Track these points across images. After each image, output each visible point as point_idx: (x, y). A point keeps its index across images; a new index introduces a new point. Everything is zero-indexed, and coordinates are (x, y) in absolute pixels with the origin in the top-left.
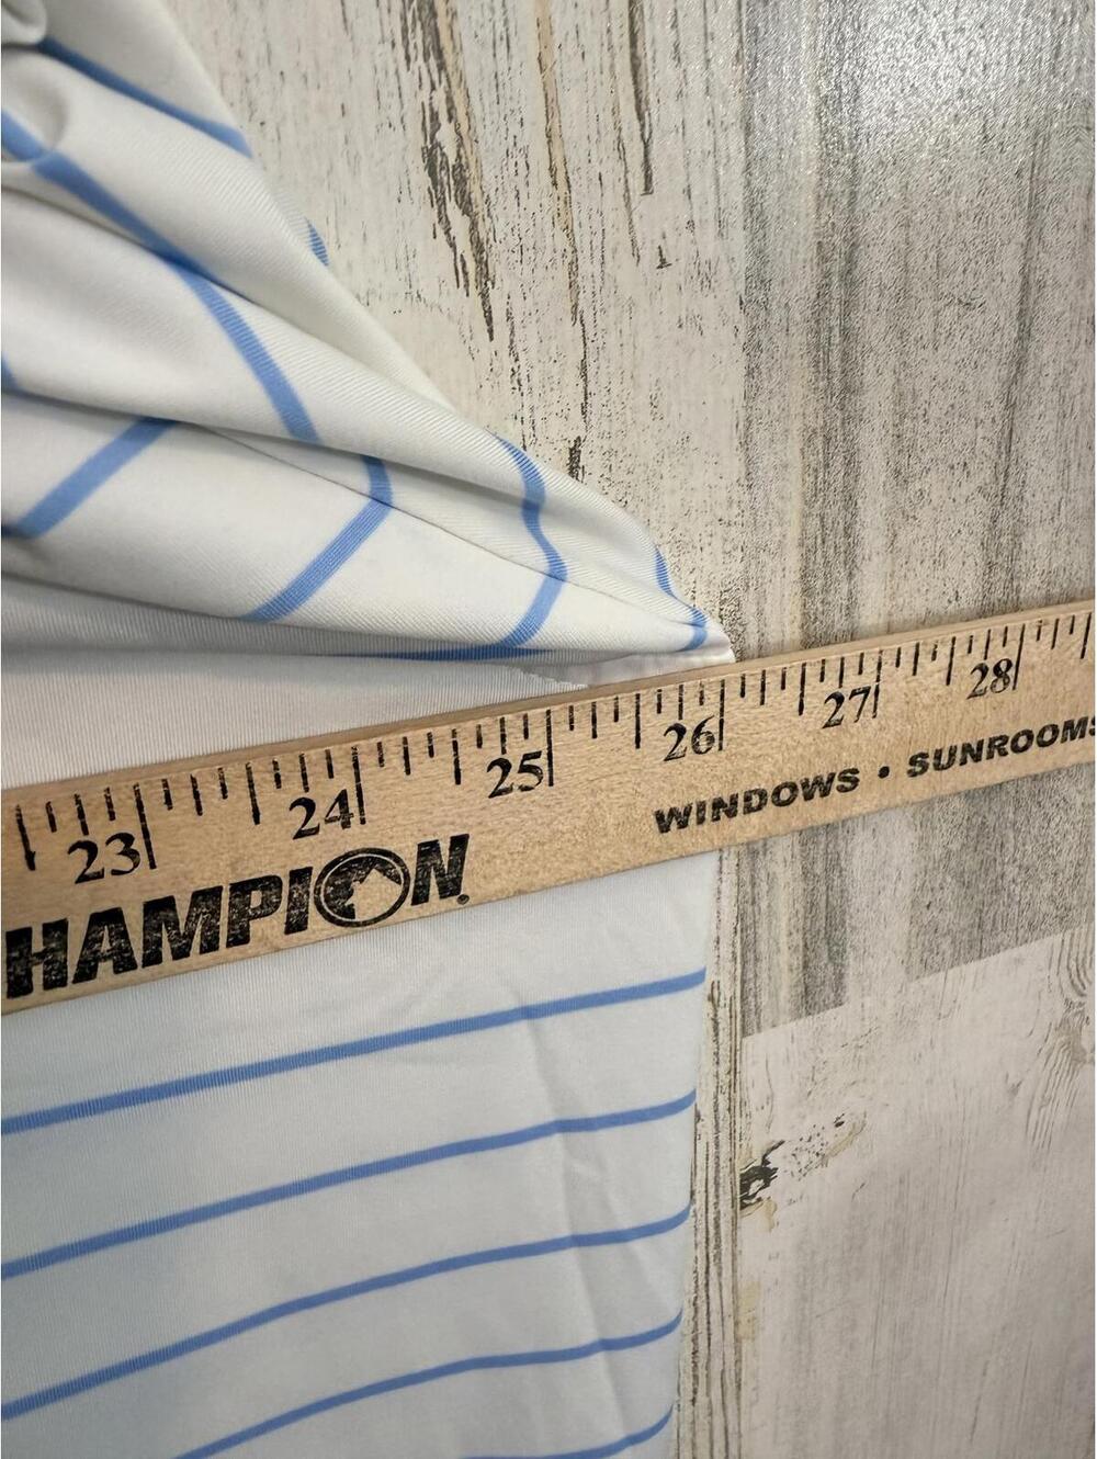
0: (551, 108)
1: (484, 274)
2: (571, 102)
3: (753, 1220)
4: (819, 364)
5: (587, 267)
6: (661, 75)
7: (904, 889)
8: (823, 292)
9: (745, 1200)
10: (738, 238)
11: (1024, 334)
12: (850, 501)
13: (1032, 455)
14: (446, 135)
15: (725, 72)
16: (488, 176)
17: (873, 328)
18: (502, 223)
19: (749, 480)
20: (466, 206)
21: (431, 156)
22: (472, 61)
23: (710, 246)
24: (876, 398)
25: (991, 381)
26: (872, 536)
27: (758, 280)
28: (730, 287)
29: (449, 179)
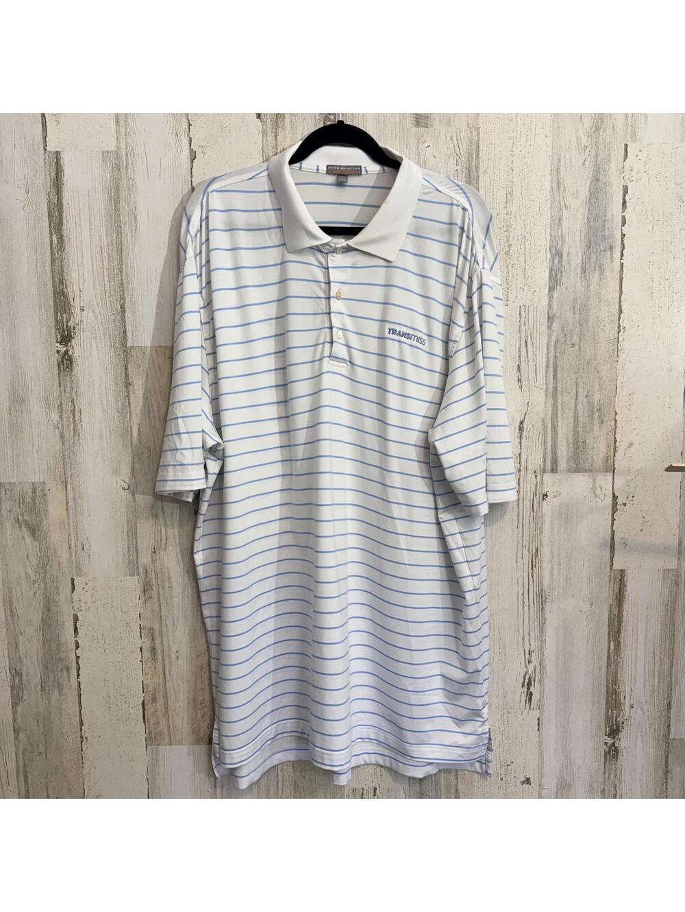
0: (528, 376)
1: (522, 388)
2: (530, 375)
3: (544, 502)
4: (553, 396)
6: (538, 373)
7: (565, 459)
8: (553, 392)
9: (543, 499)
10: (545, 386)
11: (577, 396)
12: (557, 411)
13: (579, 409)
15: (544, 373)
16: (523, 380)
17: (559, 394)
18: (523, 384)
19: (545, 407)
22: (522, 372)
23: (542, 386)
24: (559, 400)
25: (573, 400)
26: (559, 415)
27: (547, 389)
28: (544, 390)
29: (519, 381)
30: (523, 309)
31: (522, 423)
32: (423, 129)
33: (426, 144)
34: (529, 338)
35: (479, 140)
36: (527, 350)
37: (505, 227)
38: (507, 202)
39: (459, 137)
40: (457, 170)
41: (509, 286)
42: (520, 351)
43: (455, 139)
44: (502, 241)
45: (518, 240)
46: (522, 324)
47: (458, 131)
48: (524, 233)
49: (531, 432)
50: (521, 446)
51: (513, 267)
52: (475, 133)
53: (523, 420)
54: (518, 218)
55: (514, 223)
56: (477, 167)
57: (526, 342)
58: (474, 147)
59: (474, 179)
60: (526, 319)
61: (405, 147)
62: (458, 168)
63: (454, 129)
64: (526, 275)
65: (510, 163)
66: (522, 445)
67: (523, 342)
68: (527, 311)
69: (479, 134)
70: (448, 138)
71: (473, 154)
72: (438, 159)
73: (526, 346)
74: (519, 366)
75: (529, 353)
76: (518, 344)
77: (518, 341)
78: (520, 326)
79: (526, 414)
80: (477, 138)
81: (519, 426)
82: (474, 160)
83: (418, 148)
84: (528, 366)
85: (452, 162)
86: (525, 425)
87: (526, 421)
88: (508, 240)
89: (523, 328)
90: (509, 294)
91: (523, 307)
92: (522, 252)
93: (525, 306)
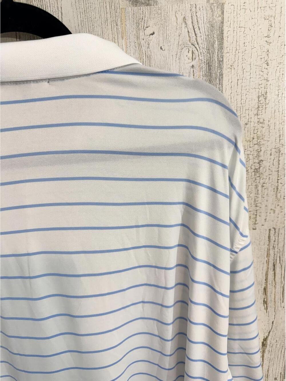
0: (275, 297)
1: (267, 309)
2: (277, 297)
5: (276, 308)
6: (284, 294)
14: (265, 300)
16: (269, 302)
18: (269, 305)
20: (266, 304)
21: (264, 301)
22: (268, 294)
29: (265, 302)
30: (272, 232)
31: (265, 340)
32: (144, 8)
33: (149, 31)
34: (278, 261)
35: (222, 23)
36: (275, 273)
37: (256, 139)
38: (259, 107)
39: (195, 18)
40: (193, 66)
41: (258, 208)
42: (267, 274)
43: (189, 22)
44: (251, 157)
45: (271, 155)
46: (271, 247)
47: (194, 9)
48: (278, 145)
49: (274, 347)
50: (263, 359)
51: (263, 186)
52: (217, 12)
53: (267, 337)
54: (272, 127)
55: (267, 134)
56: (221, 62)
57: (274, 265)
58: (216, 33)
59: (216, 78)
60: (276, 243)
61: (120, 36)
62: (193, 63)
63: (188, 6)
64: (279, 195)
65: (264, 55)
66: (265, 358)
67: (271, 265)
68: (277, 234)
69: (223, 13)
70: (180, 19)
71: (214, 42)
72: (166, 52)
73: (274, 270)
74: (265, 289)
75: (276, 277)
76: (265, 268)
77: (265, 265)
78: (269, 250)
79: (269, 332)
80: (220, 18)
81: (263, 343)
82: (216, 51)
83: (138, 38)
84: (275, 287)
85: (186, 54)
86: (268, 342)
87: (269, 338)
88: (258, 156)
89: (272, 252)
90: (258, 216)
91: (272, 229)
92: (274, 169)
93: (275, 229)
